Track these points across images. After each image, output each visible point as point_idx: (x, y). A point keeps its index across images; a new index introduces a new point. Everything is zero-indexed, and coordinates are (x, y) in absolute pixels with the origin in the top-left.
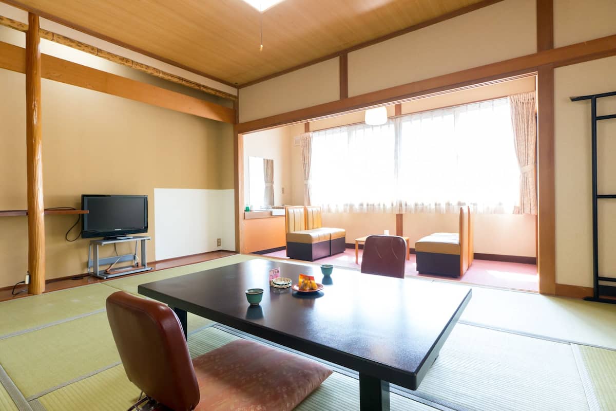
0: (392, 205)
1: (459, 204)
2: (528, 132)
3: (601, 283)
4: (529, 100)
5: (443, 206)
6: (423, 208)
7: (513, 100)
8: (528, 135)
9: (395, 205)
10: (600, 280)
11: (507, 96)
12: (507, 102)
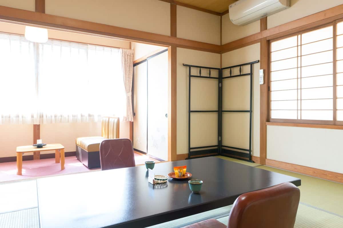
0: (32, 117)
1: (90, 115)
2: (130, 73)
3: (191, 150)
4: (130, 54)
5: (79, 117)
6: (61, 119)
7: (123, 52)
8: (130, 74)
9: (35, 116)
10: (191, 149)
11: (120, 48)
12: (119, 51)
